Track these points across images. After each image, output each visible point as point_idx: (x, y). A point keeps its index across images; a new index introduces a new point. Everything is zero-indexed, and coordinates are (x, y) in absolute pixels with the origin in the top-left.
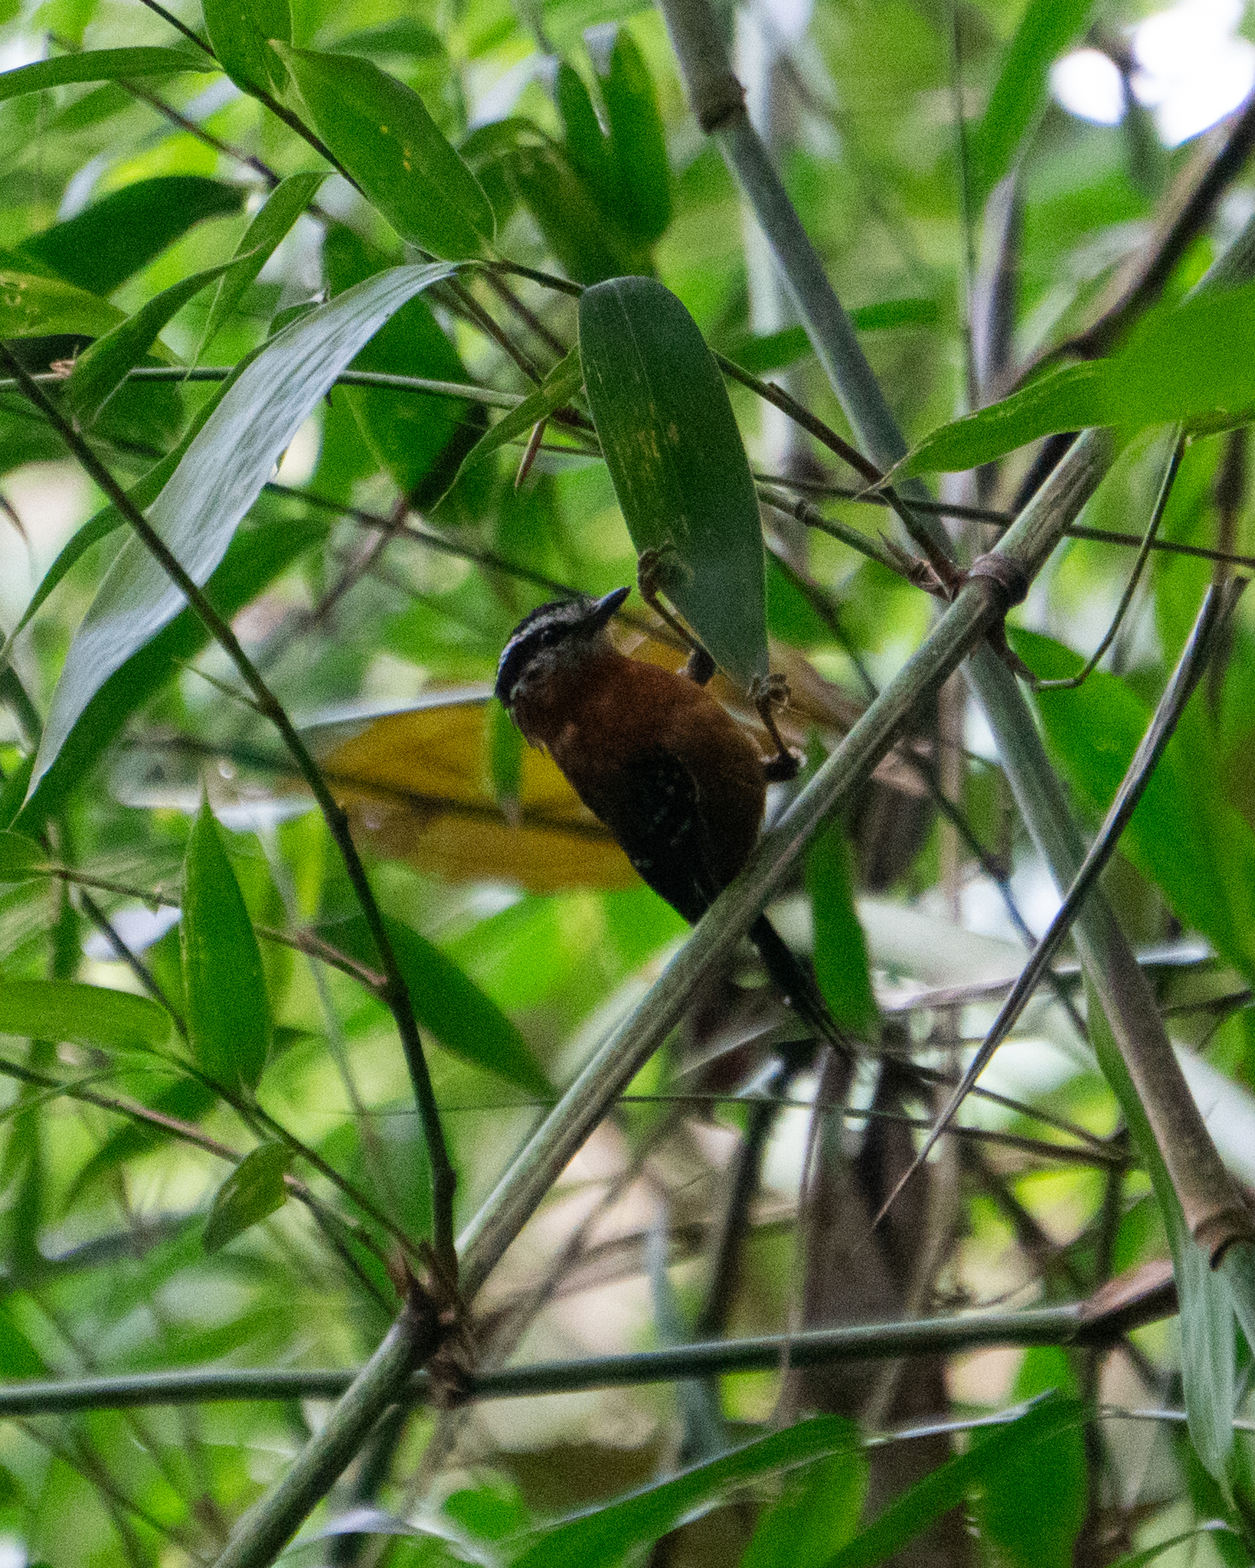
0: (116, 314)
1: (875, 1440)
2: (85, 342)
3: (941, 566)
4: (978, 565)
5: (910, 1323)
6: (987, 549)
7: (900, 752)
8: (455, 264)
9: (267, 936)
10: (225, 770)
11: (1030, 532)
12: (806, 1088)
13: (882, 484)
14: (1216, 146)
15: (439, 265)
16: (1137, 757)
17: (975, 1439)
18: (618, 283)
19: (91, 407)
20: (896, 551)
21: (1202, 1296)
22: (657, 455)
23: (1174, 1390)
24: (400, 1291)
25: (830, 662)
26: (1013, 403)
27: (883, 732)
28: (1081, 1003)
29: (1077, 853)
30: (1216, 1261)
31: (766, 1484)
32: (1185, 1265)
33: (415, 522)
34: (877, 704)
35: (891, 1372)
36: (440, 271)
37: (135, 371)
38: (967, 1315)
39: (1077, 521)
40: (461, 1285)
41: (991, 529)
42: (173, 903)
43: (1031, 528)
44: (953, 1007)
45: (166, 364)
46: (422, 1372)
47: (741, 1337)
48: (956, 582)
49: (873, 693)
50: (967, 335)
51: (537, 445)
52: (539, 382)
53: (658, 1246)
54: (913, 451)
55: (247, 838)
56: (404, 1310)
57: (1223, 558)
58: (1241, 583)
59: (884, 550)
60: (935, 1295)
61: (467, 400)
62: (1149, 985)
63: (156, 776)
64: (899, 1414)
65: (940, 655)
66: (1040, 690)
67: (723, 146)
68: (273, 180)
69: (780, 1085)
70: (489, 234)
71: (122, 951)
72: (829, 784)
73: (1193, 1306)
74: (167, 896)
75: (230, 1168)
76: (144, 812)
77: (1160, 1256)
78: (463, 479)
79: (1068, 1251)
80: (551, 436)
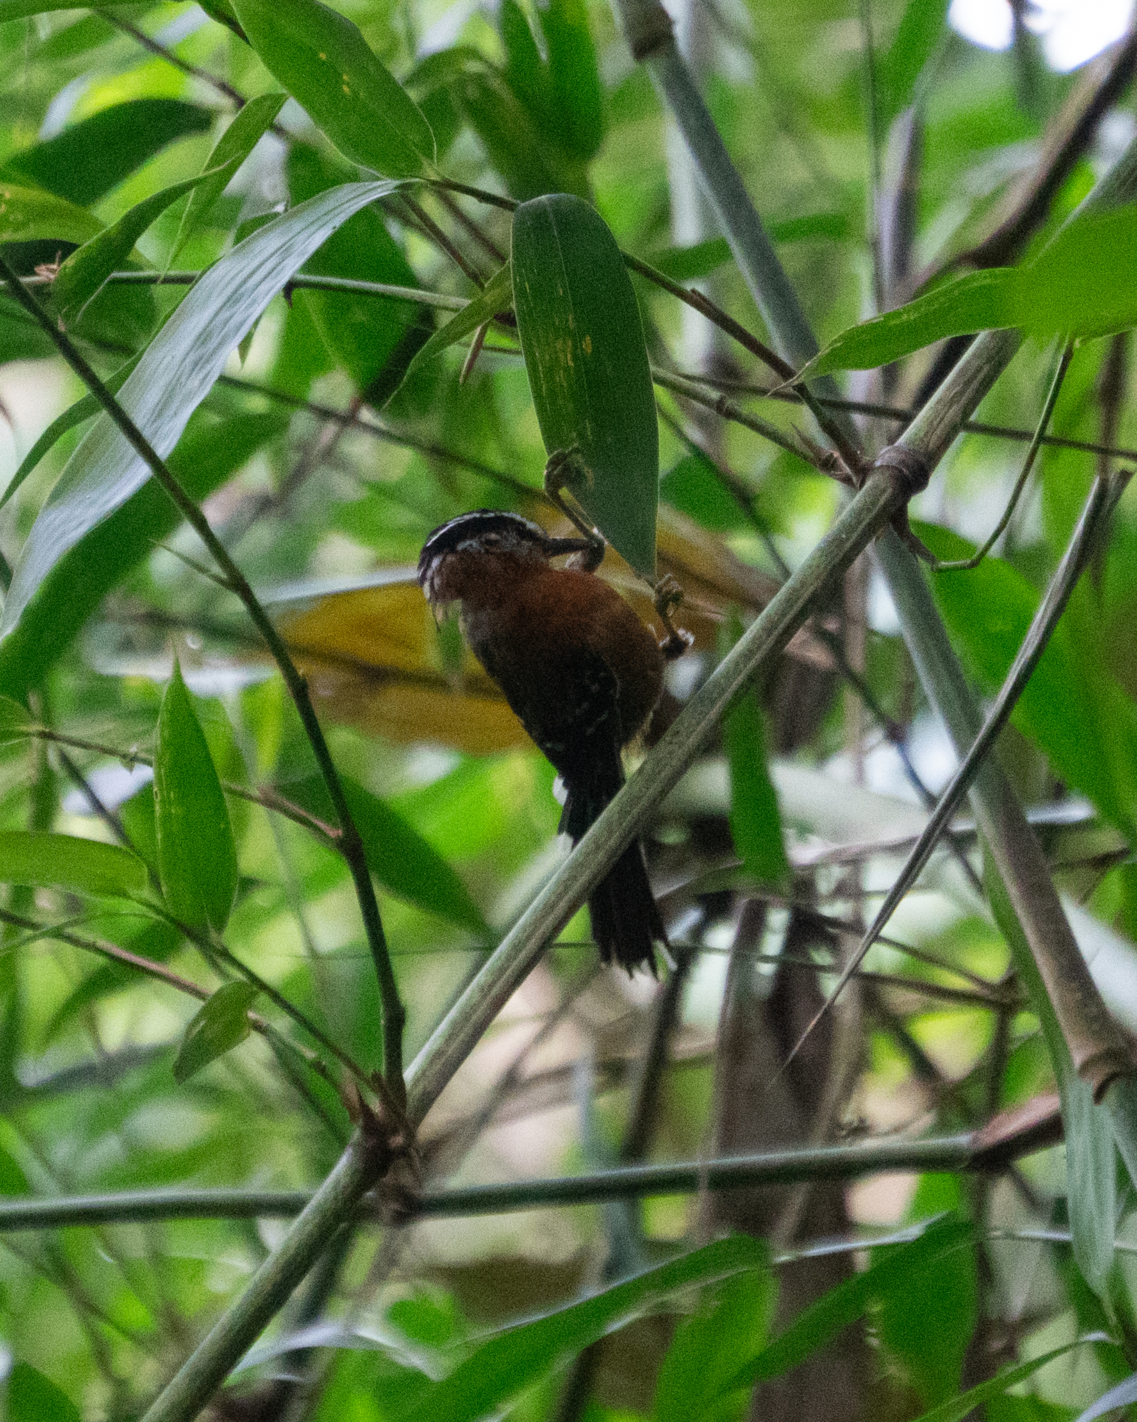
0: (97, 225)
1: (784, 1258)
2: (68, 248)
3: (851, 458)
4: (883, 455)
5: (816, 1151)
6: (891, 440)
7: (810, 629)
8: (397, 183)
9: (232, 792)
10: (192, 641)
11: (931, 426)
12: (723, 936)
13: (795, 381)
14: (1101, 74)
15: (383, 183)
16: (1030, 635)
17: (874, 1259)
18: (549, 199)
19: (76, 308)
20: (808, 442)
21: (1086, 1126)
22: (571, 364)
23: (1059, 1212)
24: (353, 1118)
25: (745, 545)
26: (917, 308)
27: (796, 609)
28: (977, 859)
29: (973, 720)
30: (1099, 1095)
31: (683, 1297)
32: (1071, 1099)
33: (366, 415)
34: (790, 582)
35: (797, 1197)
36: (384, 187)
37: (116, 274)
38: (868, 1145)
39: (972, 418)
40: (409, 1113)
41: (895, 424)
42: (148, 763)
43: (932, 422)
44: (856, 862)
45: (141, 269)
46: (370, 1194)
47: (660, 1163)
48: (863, 472)
49: (787, 573)
50: (875, 246)
51: (479, 345)
52: (481, 286)
53: (585, 1079)
54: (824, 350)
55: (213, 703)
56: (356, 1134)
57: (1106, 451)
58: (1125, 476)
59: (797, 442)
60: (840, 1126)
61: (417, 303)
62: (1038, 842)
63: (127, 647)
64: (806, 1232)
65: (848, 539)
66: (940, 571)
67: (653, 73)
68: (240, 102)
69: (698, 932)
70: (429, 156)
71: (98, 807)
72: (747, 655)
73: (1078, 1137)
74: (143, 755)
75: (197, 1005)
76: (116, 679)
77: (1047, 1090)
78: (413, 375)
79: (961, 1085)
80: (492, 338)
